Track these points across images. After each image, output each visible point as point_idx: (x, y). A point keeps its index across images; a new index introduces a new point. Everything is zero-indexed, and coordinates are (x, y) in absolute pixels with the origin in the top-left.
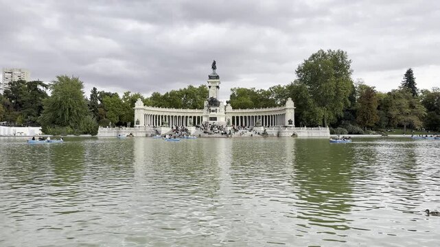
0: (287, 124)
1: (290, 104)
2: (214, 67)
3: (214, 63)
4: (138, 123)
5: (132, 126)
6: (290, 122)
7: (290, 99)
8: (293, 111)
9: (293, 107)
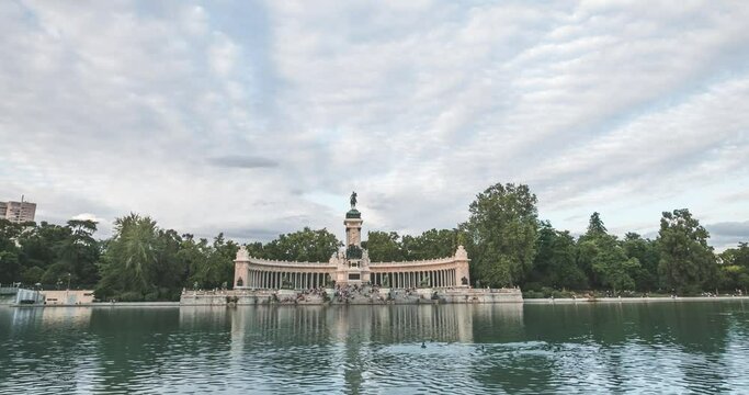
0: (459, 283)
1: (462, 254)
2: (353, 202)
3: (354, 195)
4: (240, 283)
5: (230, 287)
6: (464, 281)
7: (461, 247)
8: (467, 265)
9: (466, 258)
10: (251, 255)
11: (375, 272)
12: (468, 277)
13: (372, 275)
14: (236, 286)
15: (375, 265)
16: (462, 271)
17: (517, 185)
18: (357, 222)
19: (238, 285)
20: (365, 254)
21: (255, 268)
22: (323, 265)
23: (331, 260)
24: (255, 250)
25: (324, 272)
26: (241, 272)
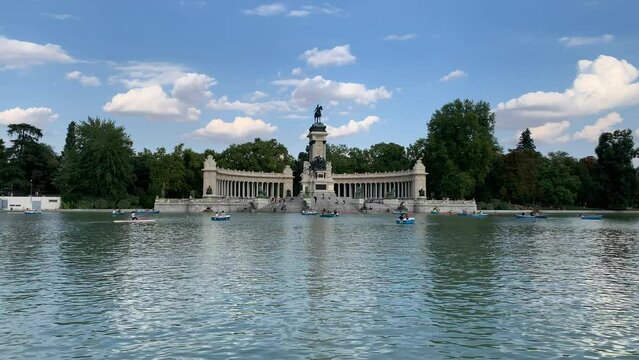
0: (417, 195)
1: (420, 168)
2: (318, 115)
3: (319, 108)
4: (209, 191)
5: (200, 195)
6: (421, 193)
7: (419, 162)
8: (424, 178)
9: (424, 172)
10: (219, 165)
11: (339, 182)
12: (425, 190)
13: (336, 186)
14: (205, 195)
15: (340, 176)
16: (421, 184)
17: (475, 103)
18: (322, 136)
19: (207, 193)
20: (329, 166)
21: (223, 178)
22: (278, 175)
23: (285, 171)
24: (223, 160)
25: (279, 182)
26: (209, 181)
